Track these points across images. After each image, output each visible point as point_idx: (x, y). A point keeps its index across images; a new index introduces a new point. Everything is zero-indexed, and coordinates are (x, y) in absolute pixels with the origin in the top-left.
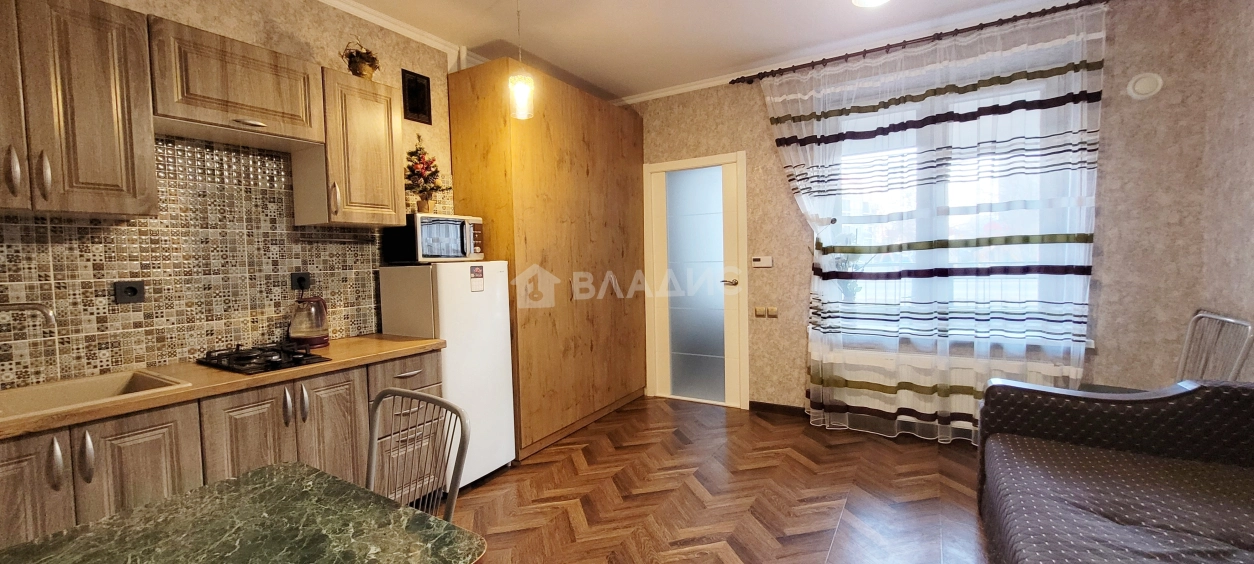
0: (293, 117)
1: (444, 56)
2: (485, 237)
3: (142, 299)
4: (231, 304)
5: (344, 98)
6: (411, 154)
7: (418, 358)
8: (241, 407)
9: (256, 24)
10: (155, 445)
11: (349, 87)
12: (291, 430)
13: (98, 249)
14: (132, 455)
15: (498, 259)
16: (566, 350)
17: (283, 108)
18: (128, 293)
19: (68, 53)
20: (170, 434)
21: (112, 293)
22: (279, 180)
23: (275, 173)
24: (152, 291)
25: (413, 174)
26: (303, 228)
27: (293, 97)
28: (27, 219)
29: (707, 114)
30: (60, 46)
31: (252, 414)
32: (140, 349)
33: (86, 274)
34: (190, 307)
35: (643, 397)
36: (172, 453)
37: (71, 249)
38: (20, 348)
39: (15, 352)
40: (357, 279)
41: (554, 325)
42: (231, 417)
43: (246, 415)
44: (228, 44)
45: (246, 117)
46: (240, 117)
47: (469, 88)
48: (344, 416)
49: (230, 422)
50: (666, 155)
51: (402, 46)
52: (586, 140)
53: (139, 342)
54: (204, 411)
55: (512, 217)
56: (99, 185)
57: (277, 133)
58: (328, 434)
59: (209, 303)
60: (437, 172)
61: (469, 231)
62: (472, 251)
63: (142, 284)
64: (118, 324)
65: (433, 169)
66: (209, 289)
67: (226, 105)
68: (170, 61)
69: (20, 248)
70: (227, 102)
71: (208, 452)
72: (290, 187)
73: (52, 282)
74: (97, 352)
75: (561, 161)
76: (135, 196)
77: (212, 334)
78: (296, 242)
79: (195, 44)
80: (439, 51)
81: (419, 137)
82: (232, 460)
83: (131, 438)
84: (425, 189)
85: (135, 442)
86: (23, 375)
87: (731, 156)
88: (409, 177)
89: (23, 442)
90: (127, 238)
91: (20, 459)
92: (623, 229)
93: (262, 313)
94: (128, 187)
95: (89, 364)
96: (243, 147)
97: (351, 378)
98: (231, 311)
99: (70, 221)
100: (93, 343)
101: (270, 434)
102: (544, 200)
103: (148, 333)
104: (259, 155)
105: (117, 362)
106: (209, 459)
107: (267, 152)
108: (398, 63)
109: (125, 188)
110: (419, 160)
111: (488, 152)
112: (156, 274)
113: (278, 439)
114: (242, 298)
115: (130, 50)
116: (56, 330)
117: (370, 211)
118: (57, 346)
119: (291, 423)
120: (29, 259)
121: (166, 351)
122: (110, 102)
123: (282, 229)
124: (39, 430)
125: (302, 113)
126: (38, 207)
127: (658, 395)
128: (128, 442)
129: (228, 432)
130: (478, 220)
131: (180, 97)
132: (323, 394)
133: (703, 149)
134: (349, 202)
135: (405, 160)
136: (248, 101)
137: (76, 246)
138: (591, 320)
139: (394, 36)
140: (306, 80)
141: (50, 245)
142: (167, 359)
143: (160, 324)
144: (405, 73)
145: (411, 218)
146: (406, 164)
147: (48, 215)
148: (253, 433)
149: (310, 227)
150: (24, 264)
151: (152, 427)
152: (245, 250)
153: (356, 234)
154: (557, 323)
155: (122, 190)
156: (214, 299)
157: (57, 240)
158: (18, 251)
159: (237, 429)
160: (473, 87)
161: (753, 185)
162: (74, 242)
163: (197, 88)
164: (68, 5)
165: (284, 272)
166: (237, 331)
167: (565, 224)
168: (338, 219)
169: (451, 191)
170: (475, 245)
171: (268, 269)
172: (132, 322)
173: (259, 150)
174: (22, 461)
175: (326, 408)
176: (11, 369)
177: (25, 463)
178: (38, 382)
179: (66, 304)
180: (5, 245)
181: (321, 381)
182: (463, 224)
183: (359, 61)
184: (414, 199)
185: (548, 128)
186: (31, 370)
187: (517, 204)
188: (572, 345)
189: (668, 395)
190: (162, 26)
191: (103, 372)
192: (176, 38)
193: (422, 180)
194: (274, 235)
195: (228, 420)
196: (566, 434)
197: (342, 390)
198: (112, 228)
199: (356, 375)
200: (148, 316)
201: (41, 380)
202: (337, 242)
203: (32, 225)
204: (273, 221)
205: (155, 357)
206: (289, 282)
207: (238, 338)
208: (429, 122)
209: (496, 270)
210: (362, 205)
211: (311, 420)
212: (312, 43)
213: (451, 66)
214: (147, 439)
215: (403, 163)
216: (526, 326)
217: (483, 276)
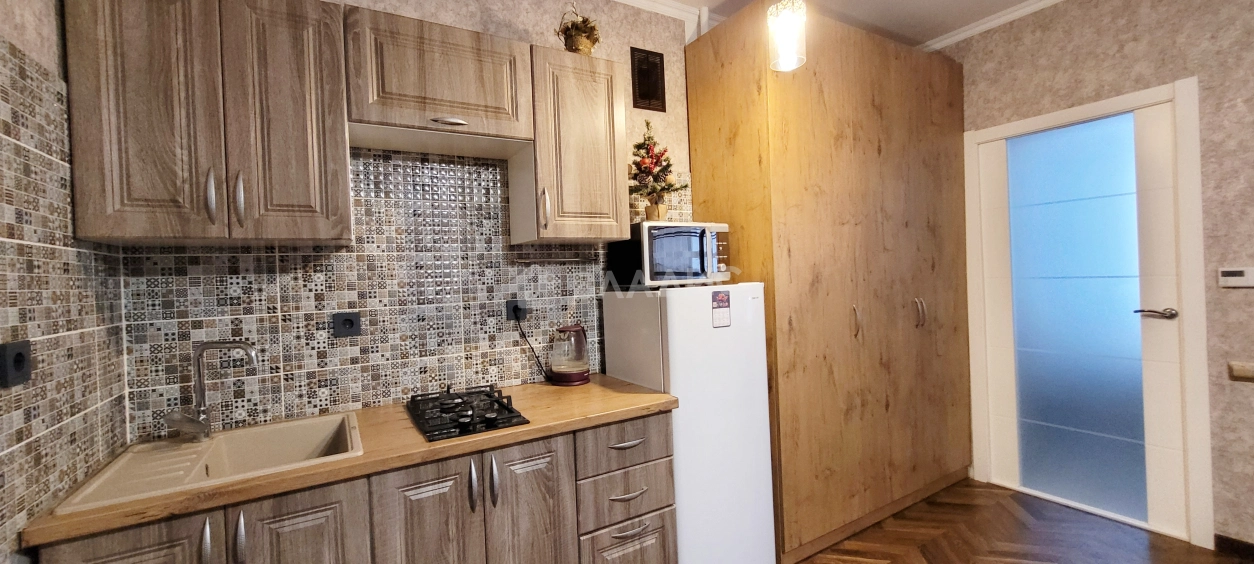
0: (498, 110)
1: (680, 24)
2: (733, 251)
3: (358, 332)
4: (444, 338)
5: (556, 81)
6: (639, 147)
7: (640, 421)
8: (417, 484)
9: (473, 15)
10: (318, 531)
11: (562, 67)
12: (477, 517)
13: (319, 278)
14: (291, 543)
15: (750, 279)
16: (848, 411)
17: (486, 100)
18: (346, 325)
19: (265, 59)
20: (335, 517)
21: (332, 325)
22: (495, 193)
23: (491, 184)
24: (368, 323)
25: (640, 172)
26: (520, 246)
27: (498, 85)
28: (259, 249)
29: (1099, 32)
30: (259, 51)
31: (431, 494)
32: (356, 388)
33: (309, 305)
34: (404, 341)
35: (966, 483)
36: (336, 540)
37: (296, 279)
38: (251, 385)
39: (247, 388)
40: (578, 307)
41: (831, 372)
42: (406, 497)
43: (423, 496)
44: (426, 29)
45: (446, 115)
46: (439, 116)
47: (712, 55)
48: (545, 499)
49: (405, 504)
50: (1008, 113)
51: (631, 19)
52: (877, 102)
53: (355, 380)
54: (374, 488)
55: (768, 220)
56: (293, 206)
57: (480, 131)
58: (524, 524)
59: (423, 337)
60: (669, 165)
61: (711, 245)
62: (716, 270)
63: (358, 315)
64: (337, 360)
65: (664, 164)
66: (423, 320)
67: (423, 101)
68: (365, 57)
69: (253, 279)
70: (425, 98)
71: (377, 544)
72: (506, 200)
73: (279, 314)
74: (317, 390)
75: (839, 137)
76: (327, 218)
77: (425, 372)
78: (513, 264)
79: (392, 33)
80: (675, 20)
81: (648, 124)
82: (407, 555)
83: (291, 522)
84: (654, 190)
85: (295, 527)
86: (252, 413)
87: (1160, 92)
88: (635, 177)
89: (175, 523)
90: (346, 265)
91: (172, 543)
92: (933, 229)
93: (476, 348)
94: (322, 208)
95: (309, 402)
96: (459, 157)
97: (554, 447)
98: (445, 345)
99: (295, 249)
100: (314, 380)
101: (452, 521)
102: (816, 195)
103: (364, 370)
104: (475, 165)
105: (335, 401)
106: (378, 552)
107: (481, 162)
108: (626, 40)
109: (318, 209)
110: (648, 153)
111: (735, 135)
112: (373, 304)
113: (462, 529)
114: (456, 330)
115: (325, 48)
116: (281, 365)
117: (586, 221)
118: (283, 382)
119: (477, 508)
120: (260, 290)
121: (380, 389)
122: (304, 110)
123: (498, 250)
124: (184, 511)
125: (508, 106)
126: (235, 235)
127: (995, 481)
128: (287, 526)
129: (403, 516)
130: (724, 227)
131: (375, 98)
132: (519, 469)
133: (1088, 90)
134: (561, 212)
135: (631, 153)
136: (447, 96)
137: (300, 275)
138: (886, 366)
139: (621, 9)
140: (513, 63)
141: (278, 275)
142: (381, 399)
143: (375, 359)
144: (634, 50)
145: (636, 229)
146: (632, 159)
147: (277, 244)
148: (431, 520)
149: (527, 245)
150: (256, 296)
151: (315, 508)
152: (459, 275)
153: (575, 252)
154: (835, 369)
155: (316, 212)
156: (428, 332)
157: (284, 271)
158: (250, 283)
159: (414, 511)
160: (716, 54)
161: (1218, 137)
162: (299, 271)
163: (393, 86)
164: (266, 4)
165: (500, 301)
166: (450, 368)
167: (846, 227)
168: (548, 234)
169: (688, 191)
170: (719, 261)
171: (482, 296)
172: (349, 357)
173: (475, 159)
174: (175, 546)
175: (523, 489)
176: (243, 406)
177: (178, 549)
178: (265, 421)
179: (290, 337)
180: (240, 276)
181: (515, 452)
182: (703, 234)
183: (576, 34)
184: (643, 204)
185: (821, 91)
186: (260, 408)
187: (776, 200)
188: (858, 401)
189: (1014, 484)
190: (358, 16)
191: (323, 412)
192: (371, 29)
193: (651, 178)
194: (490, 256)
195: (402, 501)
196: (849, 532)
197: (541, 464)
198: (332, 255)
199: (561, 445)
200: (364, 351)
201: (268, 418)
202: (556, 263)
203: (263, 255)
204: (489, 241)
205: (370, 395)
206: (504, 310)
207: (451, 377)
208: (663, 109)
209: (748, 297)
210: (576, 215)
211: (503, 503)
212: (530, 29)
213: (690, 34)
214: (309, 524)
215: (627, 158)
216: (790, 374)
217: (729, 306)
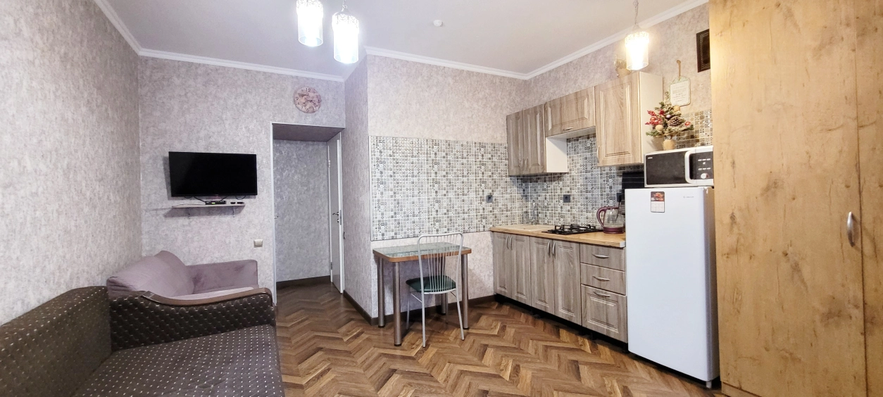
0: (582, 119)
3: (570, 202)
5: (604, 97)
7: (606, 248)
8: (538, 243)
12: (551, 260)
18: (567, 199)
19: (531, 126)
21: (564, 198)
24: (572, 198)
31: (541, 247)
33: (559, 192)
34: (582, 206)
37: (555, 184)
41: (797, 269)
46: (565, 128)
48: (569, 264)
51: (697, 15)
53: (569, 217)
54: (531, 240)
56: (535, 164)
57: (577, 129)
59: (587, 205)
63: (570, 195)
64: (565, 210)
66: (587, 199)
67: (562, 125)
73: (553, 194)
82: (537, 261)
97: (572, 247)
100: (560, 215)
101: (546, 258)
103: (571, 214)
109: (540, 164)
112: (573, 192)
115: (541, 118)
119: (551, 257)
120: (550, 187)
125: (586, 115)
129: (536, 251)
132: (562, 249)
134: (606, 154)
139: (690, 13)
140: (588, 98)
143: (574, 211)
154: (805, 269)
156: (589, 203)
158: (548, 185)
163: (554, 123)
165: (614, 192)
172: (568, 209)
180: (546, 183)
181: (561, 243)
190: (546, 105)
195: (536, 247)
197: (569, 251)
200: (571, 208)
203: (550, 177)
206: (616, 198)
210: (612, 155)
216: (729, 256)
217: (664, 201)
